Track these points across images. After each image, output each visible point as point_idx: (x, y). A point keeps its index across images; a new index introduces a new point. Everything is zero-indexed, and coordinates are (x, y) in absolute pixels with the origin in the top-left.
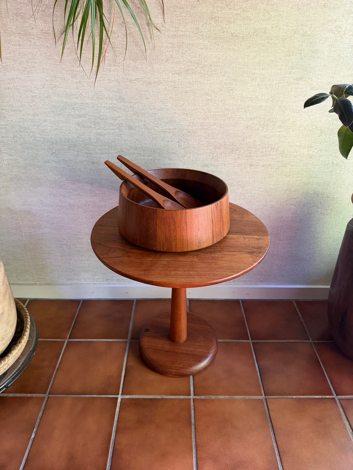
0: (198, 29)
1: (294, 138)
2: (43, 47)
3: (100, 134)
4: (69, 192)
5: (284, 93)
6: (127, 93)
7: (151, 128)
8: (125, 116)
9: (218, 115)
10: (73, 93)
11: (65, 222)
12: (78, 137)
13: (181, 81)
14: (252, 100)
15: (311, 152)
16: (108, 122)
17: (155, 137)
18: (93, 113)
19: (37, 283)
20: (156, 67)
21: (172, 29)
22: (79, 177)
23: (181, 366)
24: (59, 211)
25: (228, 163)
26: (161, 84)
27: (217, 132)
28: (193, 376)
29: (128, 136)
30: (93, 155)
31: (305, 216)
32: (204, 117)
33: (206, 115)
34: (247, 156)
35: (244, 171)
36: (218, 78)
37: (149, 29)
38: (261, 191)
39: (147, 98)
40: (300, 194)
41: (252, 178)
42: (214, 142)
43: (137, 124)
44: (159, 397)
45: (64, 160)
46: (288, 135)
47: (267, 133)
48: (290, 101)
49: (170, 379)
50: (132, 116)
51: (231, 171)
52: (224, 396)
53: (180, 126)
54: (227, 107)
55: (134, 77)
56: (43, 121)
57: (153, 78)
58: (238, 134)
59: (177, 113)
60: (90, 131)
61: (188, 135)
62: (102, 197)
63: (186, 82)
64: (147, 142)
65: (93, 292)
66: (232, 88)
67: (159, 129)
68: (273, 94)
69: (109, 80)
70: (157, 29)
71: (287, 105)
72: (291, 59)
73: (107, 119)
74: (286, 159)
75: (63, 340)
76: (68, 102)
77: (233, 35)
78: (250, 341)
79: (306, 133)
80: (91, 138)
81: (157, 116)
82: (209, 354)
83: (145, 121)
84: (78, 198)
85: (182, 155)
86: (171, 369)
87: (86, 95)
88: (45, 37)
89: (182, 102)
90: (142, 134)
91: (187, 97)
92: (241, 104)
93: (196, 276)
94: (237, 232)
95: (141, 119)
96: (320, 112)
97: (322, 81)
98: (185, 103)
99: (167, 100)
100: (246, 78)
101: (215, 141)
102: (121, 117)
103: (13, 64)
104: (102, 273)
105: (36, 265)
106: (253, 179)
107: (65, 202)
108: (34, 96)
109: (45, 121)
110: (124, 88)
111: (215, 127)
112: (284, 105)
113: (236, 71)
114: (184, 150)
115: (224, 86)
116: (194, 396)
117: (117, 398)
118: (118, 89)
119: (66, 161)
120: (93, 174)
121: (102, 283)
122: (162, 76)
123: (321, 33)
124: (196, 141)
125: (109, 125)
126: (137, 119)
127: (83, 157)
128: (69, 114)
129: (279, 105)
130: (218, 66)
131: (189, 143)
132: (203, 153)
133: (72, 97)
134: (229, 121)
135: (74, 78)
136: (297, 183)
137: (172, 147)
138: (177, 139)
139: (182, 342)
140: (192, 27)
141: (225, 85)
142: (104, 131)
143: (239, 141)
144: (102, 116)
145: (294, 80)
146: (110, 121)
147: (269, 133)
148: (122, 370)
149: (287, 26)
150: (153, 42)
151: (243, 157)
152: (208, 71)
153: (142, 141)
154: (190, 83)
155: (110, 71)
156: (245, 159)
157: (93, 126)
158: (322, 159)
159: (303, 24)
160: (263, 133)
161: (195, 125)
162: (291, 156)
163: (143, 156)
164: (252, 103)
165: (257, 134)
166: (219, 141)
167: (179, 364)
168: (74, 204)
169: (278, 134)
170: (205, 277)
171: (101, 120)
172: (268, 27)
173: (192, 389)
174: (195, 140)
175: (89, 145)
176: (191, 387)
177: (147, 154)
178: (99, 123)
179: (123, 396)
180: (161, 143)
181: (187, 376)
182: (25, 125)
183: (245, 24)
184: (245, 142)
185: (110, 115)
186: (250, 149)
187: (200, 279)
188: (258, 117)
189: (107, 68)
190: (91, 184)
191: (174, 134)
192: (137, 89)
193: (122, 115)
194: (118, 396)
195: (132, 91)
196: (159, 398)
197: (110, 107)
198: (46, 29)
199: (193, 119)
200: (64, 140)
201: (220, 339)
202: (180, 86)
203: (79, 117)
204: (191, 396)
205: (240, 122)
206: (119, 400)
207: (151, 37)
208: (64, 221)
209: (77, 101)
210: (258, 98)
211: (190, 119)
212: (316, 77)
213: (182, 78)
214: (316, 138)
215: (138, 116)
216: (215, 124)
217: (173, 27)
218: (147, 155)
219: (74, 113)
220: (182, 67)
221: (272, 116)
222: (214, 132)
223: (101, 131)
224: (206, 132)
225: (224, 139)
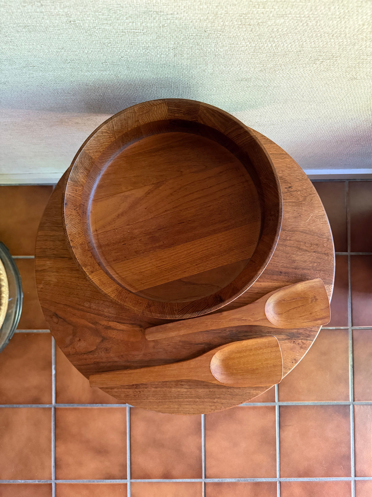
53: (176, 21)
93: (206, 400)
94: (281, 272)
170: (219, 400)
187: (211, 406)
224: (253, 30)
225: (302, 43)
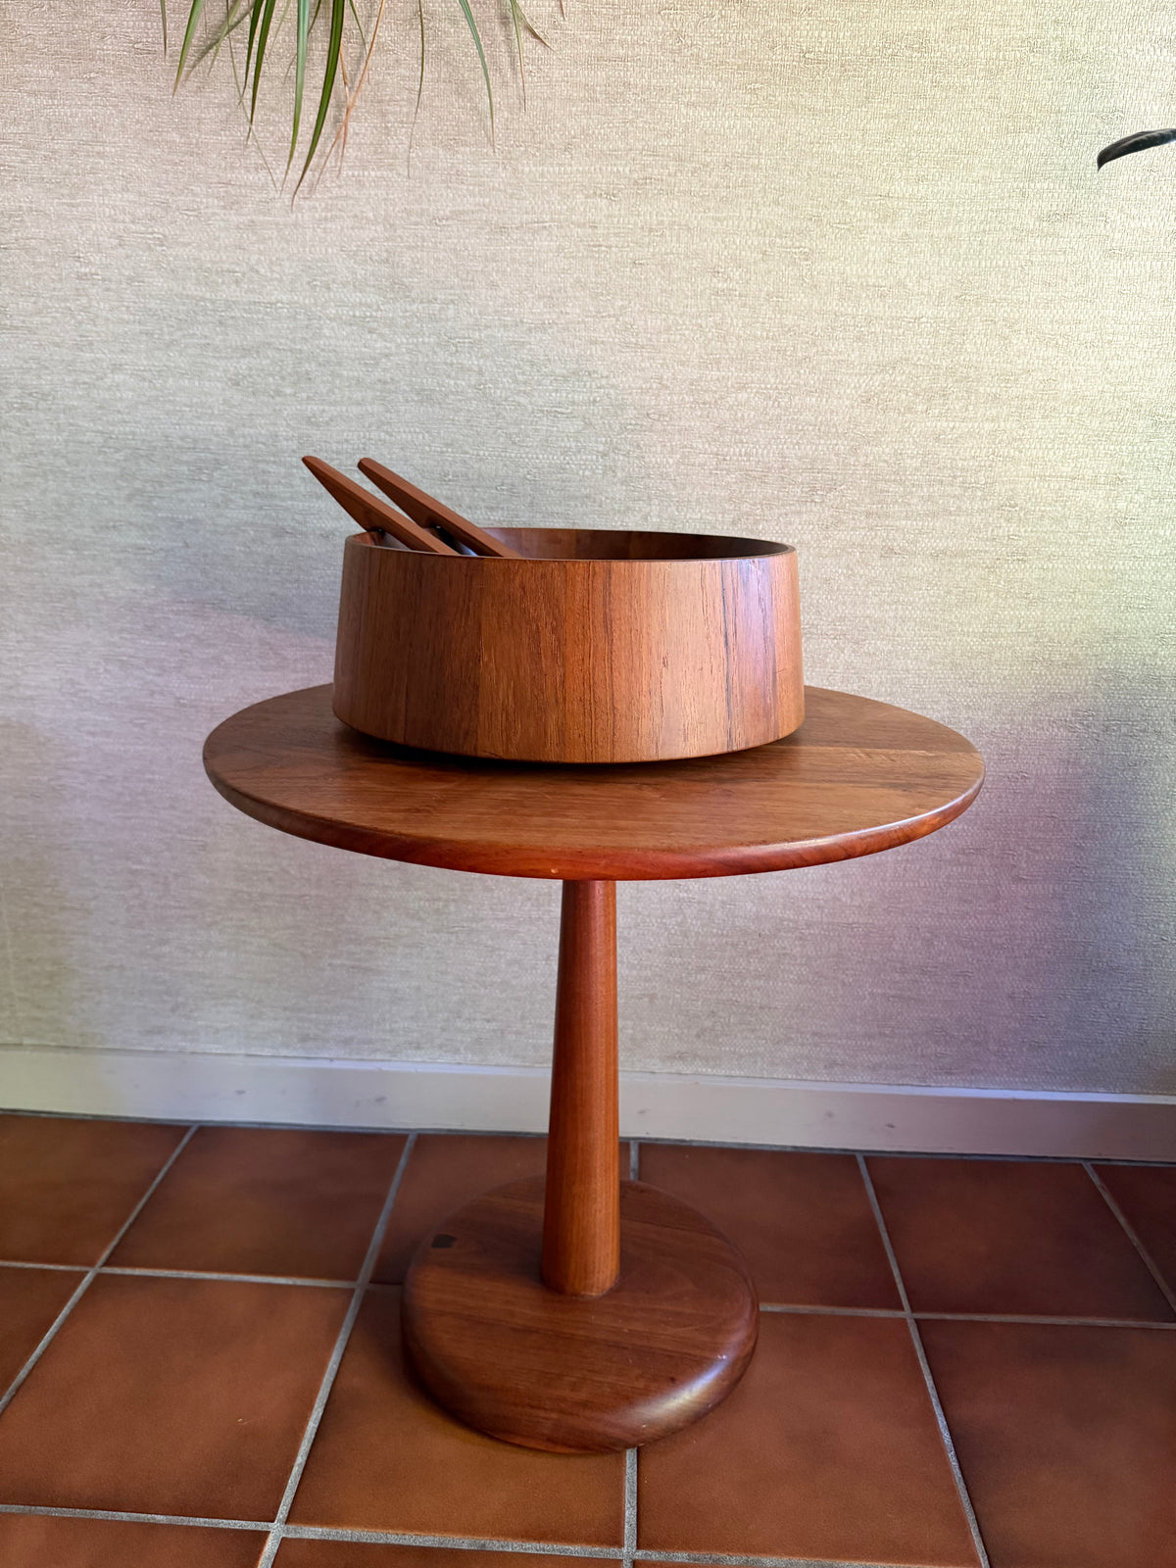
0: (679, 36)
1: (1050, 446)
2: (134, 99)
3: (313, 420)
4: (181, 651)
5: (1004, 269)
6: (418, 266)
7: (501, 397)
8: (409, 351)
9: (757, 350)
10: (226, 266)
11: (157, 777)
12: (231, 432)
13: (618, 221)
14: (882, 296)
15: (1121, 505)
16: (345, 373)
17: (517, 435)
18: (293, 341)
19: (27, 1041)
20: (527, 169)
21: (588, 37)
22: (223, 588)
23: (583, 1395)
24: (136, 730)
25: (796, 541)
26: (545, 233)
27: (752, 416)
28: (638, 1451)
29: (417, 430)
30: (279, 503)
31: (1116, 774)
32: (702, 358)
33: (709, 351)
34: (868, 514)
35: (861, 576)
36: (755, 212)
37: (508, 37)
38: (931, 663)
39: (493, 285)
40: (1087, 680)
41: (894, 607)
42: (740, 455)
43: (452, 382)
44: (464, 1543)
45: (172, 519)
46: (1027, 432)
47: (945, 425)
48: (1026, 299)
49: (524, 1459)
50: (435, 353)
51: (810, 575)
52: (785, 1559)
53: (612, 391)
54: (789, 320)
55: (447, 206)
56: (108, 368)
57: (515, 210)
58: (834, 425)
59: (602, 342)
60: (278, 408)
61: (642, 425)
62: (306, 675)
63: (635, 224)
64: (487, 453)
65: (241, 1092)
66: (806, 250)
67: (531, 404)
68: (960, 272)
69: (356, 216)
70: (535, 36)
71: (1017, 315)
72: (1022, 142)
73: (340, 364)
74: (1022, 530)
75: (77, 1268)
76: (203, 299)
77: (807, 56)
78: (906, 1313)
79: (1095, 424)
80: (277, 436)
81: (526, 351)
82: (716, 1349)
83: (480, 373)
84: (214, 676)
85: (616, 506)
86: (532, 1407)
87: (272, 271)
88: (142, 65)
89: (622, 300)
90: (468, 421)
91: (640, 280)
92: (843, 309)
93: (642, 832)
94: (835, 741)
95: (465, 362)
96: (1146, 345)
97: (1145, 225)
98: (630, 303)
99: (565, 292)
100: (859, 214)
101: (743, 450)
102: (391, 355)
103: (22, 162)
104: (285, 1009)
105: (30, 960)
106: (896, 609)
107: (161, 693)
108: (86, 275)
109: (117, 368)
110: (409, 248)
111: (746, 396)
112: (1005, 315)
113: (822, 185)
114: (624, 488)
115: (778, 240)
116: (639, 1547)
117: (263, 1536)
118: (387, 251)
119: (181, 525)
120: (277, 578)
121: (284, 1052)
122: (548, 202)
123: (1128, 51)
124: (672, 452)
125: (348, 387)
126: (452, 364)
127: (245, 507)
128: (203, 341)
129: (984, 316)
130: (755, 168)
131: (647, 460)
132: (698, 500)
133: (220, 280)
134: (798, 372)
135: (231, 209)
136: (1074, 629)
137: (581, 472)
138: (601, 443)
139: (594, 1294)
140: (660, 29)
141: (781, 237)
142: (326, 408)
143: (837, 455)
144: (323, 350)
145: (1040, 219)
146: (351, 370)
147: (951, 425)
148: (310, 1407)
149: (1003, 26)
150: (520, 81)
151: (854, 519)
152: (717, 186)
153: (467, 448)
154: (651, 230)
155: (360, 183)
156: (864, 528)
157: (288, 391)
158: (1168, 533)
159: (1060, 18)
160: (929, 424)
161: (667, 388)
162: (1043, 516)
163: (470, 508)
164: (884, 306)
165: (907, 425)
166: (760, 451)
167: (574, 1387)
168: (195, 700)
169: (986, 426)
171: (320, 365)
172: (933, 29)
173: (630, 1514)
174: (669, 449)
175: (267, 462)
176: (627, 1505)
177: (483, 500)
178: (310, 379)
179: (291, 1527)
180: (537, 458)
181: (608, 1448)
182: (44, 383)
183: (851, 20)
184: (862, 459)
185: (352, 346)
186: (881, 485)
188: (907, 360)
189: (350, 173)
190: (267, 620)
191: (588, 424)
192: (455, 249)
193: (398, 346)
194: (270, 1524)
195: (437, 260)
196: (465, 1547)
197: (354, 316)
198: (150, 40)
199: (662, 365)
200: (179, 442)
201: (769, 1300)
202: (613, 240)
203: (238, 355)
204: (625, 1550)
205: (841, 380)
206: (270, 1547)
207: (512, 64)
208: (153, 773)
209: (238, 294)
210: (905, 287)
211: (648, 365)
212: (1121, 210)
213: (623, 212)
214: (1135, 448)
215: (457, 351)
216: (743, 387)
217: (592, 29)
218: (483, 504)
219: (224, 340)
220: (621, 169)
221: (962, 358)
222: (740, 415)
223: (315, 408)
224: (710, 415)
225: (781, 446)
